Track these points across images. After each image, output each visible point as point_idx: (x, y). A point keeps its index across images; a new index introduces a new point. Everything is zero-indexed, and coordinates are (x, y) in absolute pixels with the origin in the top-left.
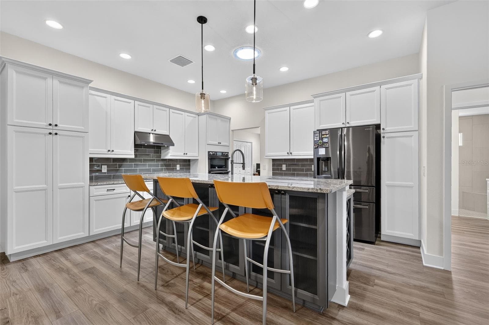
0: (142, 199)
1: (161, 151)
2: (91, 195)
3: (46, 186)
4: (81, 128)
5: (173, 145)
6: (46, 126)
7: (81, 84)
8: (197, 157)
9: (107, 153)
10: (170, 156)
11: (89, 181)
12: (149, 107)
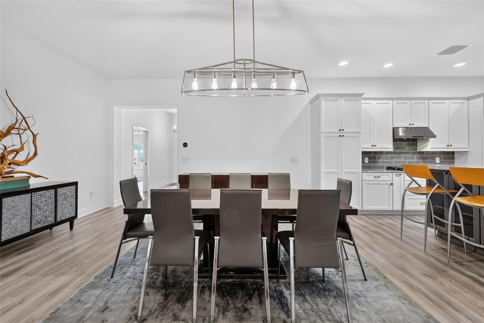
0: (418, 186)
1: (417, 143)
2: (363, 180)
3: (338, 170)
4: (356, 130)
5: (435, 136)
6: (338, 131)
7: (357, 98)
8: (467, 148)
9: (371, 148)
10: (430, 148)
11: (361, 169)
12: (407, 103)
